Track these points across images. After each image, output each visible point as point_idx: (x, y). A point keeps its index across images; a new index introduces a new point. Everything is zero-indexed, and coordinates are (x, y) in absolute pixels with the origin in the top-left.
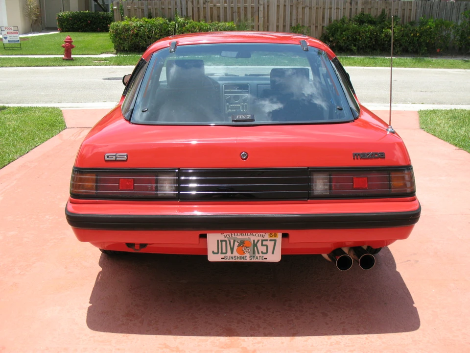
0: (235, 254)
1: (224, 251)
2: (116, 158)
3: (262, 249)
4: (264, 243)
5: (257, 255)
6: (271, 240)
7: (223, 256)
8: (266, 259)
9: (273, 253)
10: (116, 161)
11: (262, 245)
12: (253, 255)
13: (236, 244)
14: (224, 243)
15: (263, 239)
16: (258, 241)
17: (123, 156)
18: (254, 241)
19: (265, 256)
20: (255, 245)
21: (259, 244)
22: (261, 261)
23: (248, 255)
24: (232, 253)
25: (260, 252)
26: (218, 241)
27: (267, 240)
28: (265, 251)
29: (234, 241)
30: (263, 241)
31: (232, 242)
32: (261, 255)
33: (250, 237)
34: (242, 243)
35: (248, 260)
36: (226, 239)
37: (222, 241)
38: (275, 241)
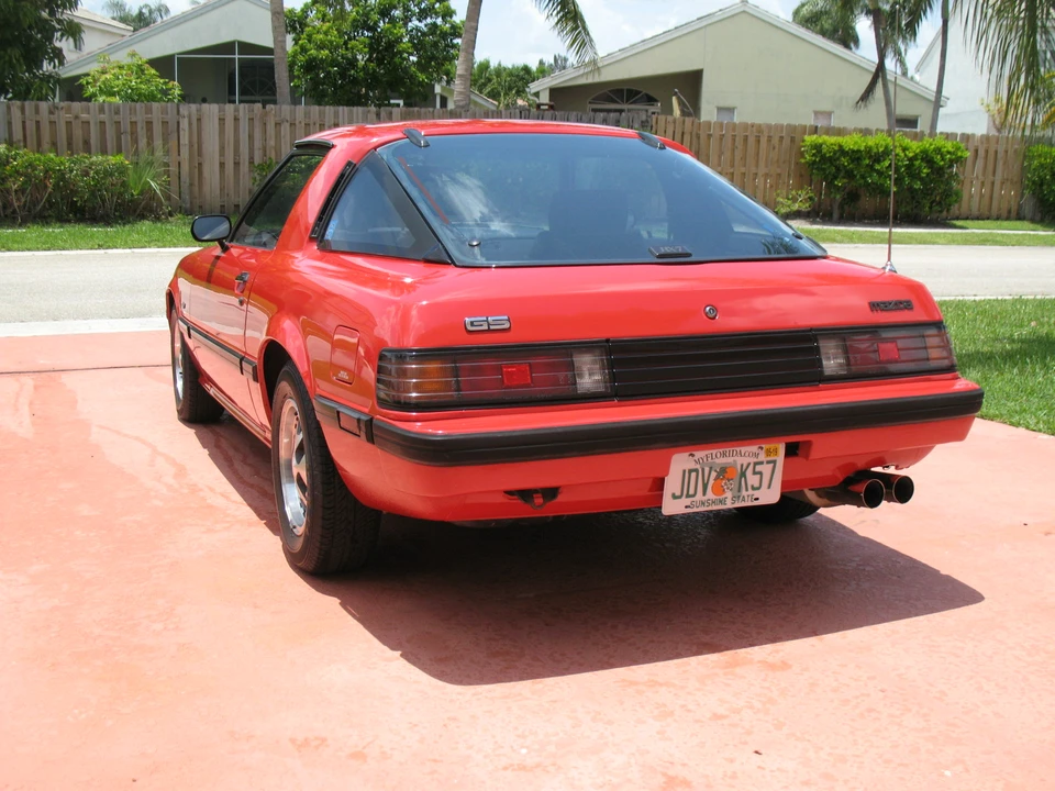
0: (710, 495)
1: (691, 492)
2: (489, 325)
3: (753, 480)
4: (758, 468)
5: (744, 493)
6: (768, 462)
7: (688, 501)
8: (757, 499)
9: (769, 487)
10: (489, 331)
11: (755, 473)
12: (737, 494)
13: (714, 474)
14: (693, 474)
15: (756, 460)
16: (749, 464)
17: (500, 320)
18: (742, 466)
19: (757, 494)
20: (743, 474)
21: (749, 473)
22: (749, 504)
23: (729, 495)
24: (704, 494)
25: (749, 487)
26: (684, 471)
27: (762, 463)
28: (757, 485)
29: (711, 468)
30: (756, 464)
31: (707, 470)
32: (750, 492)
33: (736, 458)
34: (723, 472)
35: (729, 505)
36: (698, 466)
37: (690, 471)
38: (774, 462)
